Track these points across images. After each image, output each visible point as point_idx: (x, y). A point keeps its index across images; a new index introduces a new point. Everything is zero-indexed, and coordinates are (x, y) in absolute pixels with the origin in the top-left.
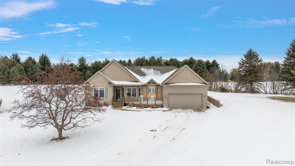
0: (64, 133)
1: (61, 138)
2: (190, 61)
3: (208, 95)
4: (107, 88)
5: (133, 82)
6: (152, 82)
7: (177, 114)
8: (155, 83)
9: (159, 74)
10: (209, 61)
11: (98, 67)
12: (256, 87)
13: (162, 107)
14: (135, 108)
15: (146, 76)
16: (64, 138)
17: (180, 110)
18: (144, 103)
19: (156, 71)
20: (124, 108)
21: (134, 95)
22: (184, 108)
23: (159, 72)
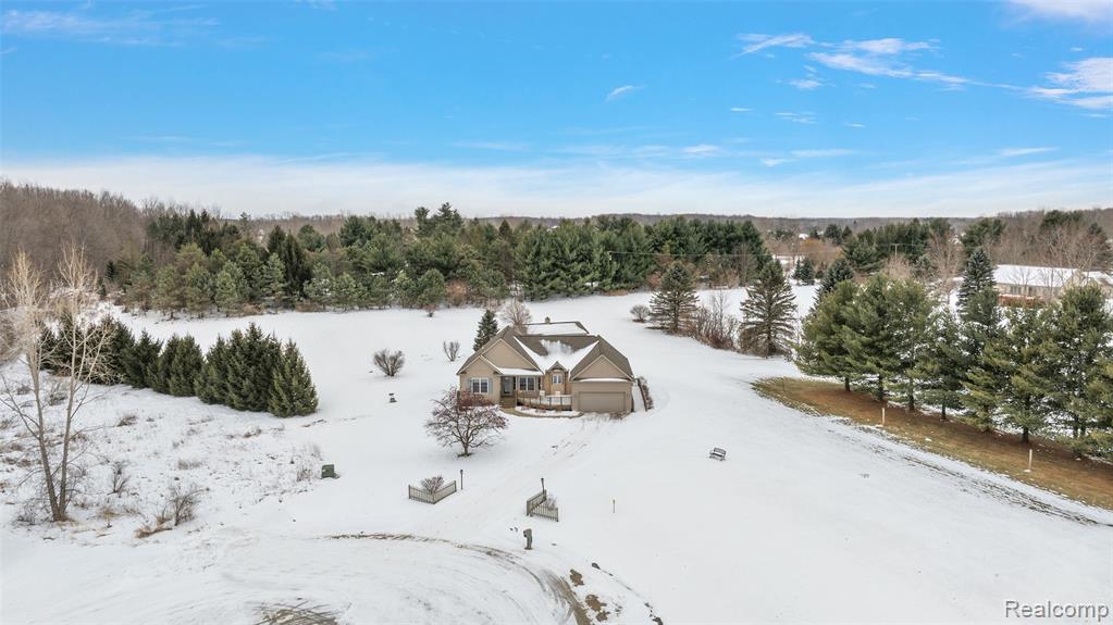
0: (470, 450)
1: (466, 454)
4: (491, 380)
5: (530, 370)
6: (557, 367)
7: (586, 422)
8: (561, 369)
9: (570, 351)
12: (780, 341)
13: (570, 410)
14: (532, 411)
15: (549, 356)
16: (468, 455)
18: (545, 402)
19: (564, 346)
20: (518, 409)
21: (531, 388)
22: (600, 412)
23: (569, 347)
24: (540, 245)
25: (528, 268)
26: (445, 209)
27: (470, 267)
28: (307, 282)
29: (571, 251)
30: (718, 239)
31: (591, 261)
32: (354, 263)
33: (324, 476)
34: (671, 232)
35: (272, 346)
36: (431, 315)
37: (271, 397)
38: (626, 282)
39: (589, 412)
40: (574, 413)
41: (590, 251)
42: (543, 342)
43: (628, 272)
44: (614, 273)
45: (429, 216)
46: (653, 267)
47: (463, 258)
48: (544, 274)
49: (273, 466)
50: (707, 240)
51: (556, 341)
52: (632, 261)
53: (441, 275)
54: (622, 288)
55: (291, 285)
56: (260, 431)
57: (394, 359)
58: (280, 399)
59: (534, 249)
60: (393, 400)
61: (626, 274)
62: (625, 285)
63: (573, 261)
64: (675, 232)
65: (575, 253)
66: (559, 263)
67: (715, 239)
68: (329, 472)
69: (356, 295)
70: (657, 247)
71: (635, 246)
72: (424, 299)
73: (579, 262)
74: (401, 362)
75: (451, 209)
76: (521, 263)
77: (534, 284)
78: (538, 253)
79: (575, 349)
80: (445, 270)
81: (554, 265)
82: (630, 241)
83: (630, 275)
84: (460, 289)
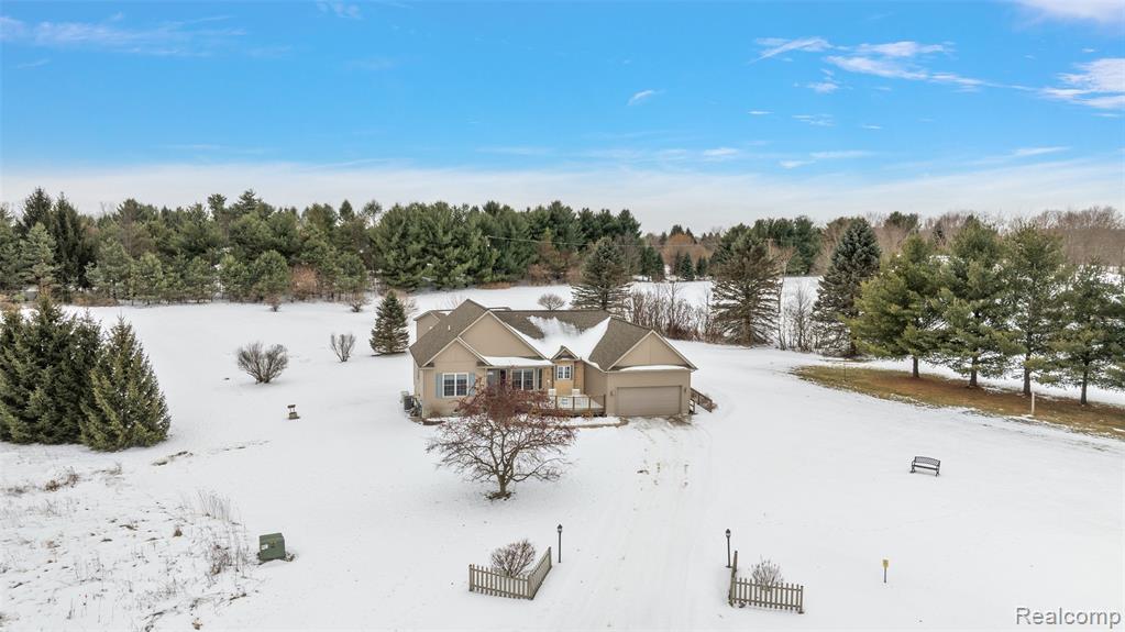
0: (511, 486)
2: (552, 215)
3: (692, 386)
4: (472, 374)
5: (530, 358)
6: (565, 354)
8: (570, 356)
9: (574, 331)
10: (608, 211)
11: (258, 240)
12: (759, 327)
13: (602, 414)
15: (546, 339)
16: (509, 496)
17: (642, 422)
18: (563, 405)
19: (564, 324)
22: (649, 415)
23: (573, 326)
24: (406, 224)
25: (394, 253)
26: (248, 197)
27: (319, 249)
28: (90, 264)
29: (445, 233)
30: (595, 230)
31: (468, 246)
32: (157, 243)
33: (264, 557)
34: (547, 219)
35: (84, 332)
36: (275, 309)
37: (85, 418)
38: (507, 273)
39: (633, 416)
40: (611, 419)
41: (465, 235)
42: (533, 319)
43: (510, 260)
44: (494, 261)
45: (226, 206)
46: (535, 257)
47: (308, 238)
48: (414, 260)
49: (140, 543)
50: (584, 230)
51: (551, 318)
52: (513, 249)
53: (283, 258)
54: (503, 280)
55: (66, 269)
56: (74, 478)
57: (271, 357)
58: (105, 421)
59: (400, 229)
60: (293, 416)
61: (507, 264)
62: (506, 277)
63: (447, 246)
64: (552, 219)
65: (450, 236)
66: (429, 248)
67: (591, 229)
68: (273, 549)
69: (165, 283)
70: (536, 233)
71: (514, 232)
72: (262, 290)
73: (456, 247)
74: (283, 362)
75: (255, 197)
76: (382, 246)
77: (402, 273)
78: (404, 236)
79: (582, 328)
80: (286, 253)
81: (424, 250)
82: (507, 225)
83: (513, 264)
84: (307, 278)
